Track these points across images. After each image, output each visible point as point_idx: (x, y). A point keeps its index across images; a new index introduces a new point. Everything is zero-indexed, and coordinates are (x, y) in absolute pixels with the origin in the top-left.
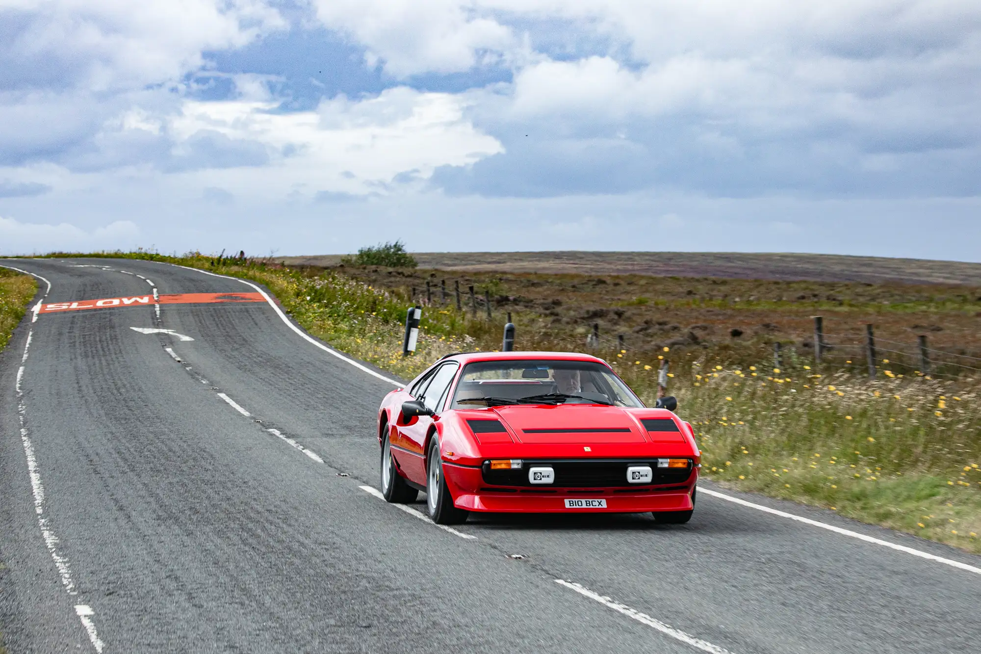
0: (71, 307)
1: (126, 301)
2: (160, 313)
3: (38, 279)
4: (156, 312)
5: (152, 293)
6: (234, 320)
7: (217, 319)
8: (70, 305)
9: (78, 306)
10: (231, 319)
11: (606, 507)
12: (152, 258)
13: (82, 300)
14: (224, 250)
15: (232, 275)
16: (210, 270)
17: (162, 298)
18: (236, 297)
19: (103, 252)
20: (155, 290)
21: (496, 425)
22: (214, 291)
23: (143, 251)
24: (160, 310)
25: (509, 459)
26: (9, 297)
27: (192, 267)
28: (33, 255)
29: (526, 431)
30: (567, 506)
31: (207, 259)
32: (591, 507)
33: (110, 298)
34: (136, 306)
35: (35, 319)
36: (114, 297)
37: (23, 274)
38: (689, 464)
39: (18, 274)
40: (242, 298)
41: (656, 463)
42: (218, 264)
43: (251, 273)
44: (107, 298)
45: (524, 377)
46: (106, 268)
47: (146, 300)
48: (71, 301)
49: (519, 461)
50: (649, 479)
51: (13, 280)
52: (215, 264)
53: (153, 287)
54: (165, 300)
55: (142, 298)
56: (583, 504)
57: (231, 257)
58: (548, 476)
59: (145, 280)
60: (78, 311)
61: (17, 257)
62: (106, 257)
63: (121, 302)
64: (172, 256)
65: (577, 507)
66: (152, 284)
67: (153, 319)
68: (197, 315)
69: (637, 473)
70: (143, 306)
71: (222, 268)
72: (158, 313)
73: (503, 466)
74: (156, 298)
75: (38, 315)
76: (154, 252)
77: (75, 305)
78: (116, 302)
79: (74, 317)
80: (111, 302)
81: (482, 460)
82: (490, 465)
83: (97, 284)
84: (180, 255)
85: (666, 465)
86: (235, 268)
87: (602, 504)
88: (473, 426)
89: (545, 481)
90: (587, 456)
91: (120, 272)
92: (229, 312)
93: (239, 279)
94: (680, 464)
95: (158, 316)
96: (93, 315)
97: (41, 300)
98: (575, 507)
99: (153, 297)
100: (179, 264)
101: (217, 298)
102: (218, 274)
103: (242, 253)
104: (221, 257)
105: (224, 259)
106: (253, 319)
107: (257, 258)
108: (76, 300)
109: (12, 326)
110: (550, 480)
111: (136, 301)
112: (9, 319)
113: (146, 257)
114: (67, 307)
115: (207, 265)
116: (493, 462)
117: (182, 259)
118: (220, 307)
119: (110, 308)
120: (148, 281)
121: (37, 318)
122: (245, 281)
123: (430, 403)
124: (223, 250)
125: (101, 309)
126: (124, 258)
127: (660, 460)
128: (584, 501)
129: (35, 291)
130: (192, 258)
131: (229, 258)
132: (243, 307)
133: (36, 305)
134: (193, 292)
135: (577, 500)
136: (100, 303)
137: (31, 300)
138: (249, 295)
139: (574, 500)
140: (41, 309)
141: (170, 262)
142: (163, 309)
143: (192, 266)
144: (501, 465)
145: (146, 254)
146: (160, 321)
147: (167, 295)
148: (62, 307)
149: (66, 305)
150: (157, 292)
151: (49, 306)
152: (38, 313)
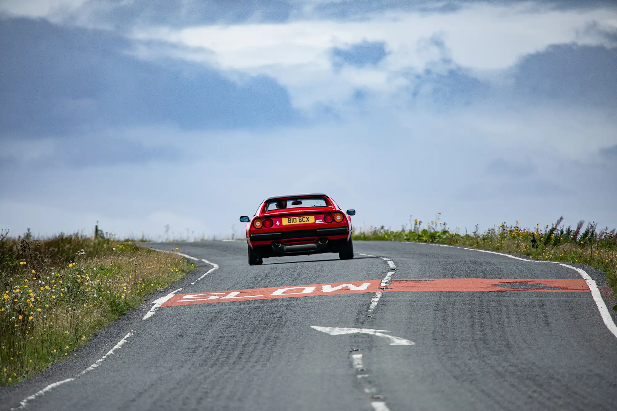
1: (327, 289)
2: (377, 306)
4: (371, 303)
5: (382, 278)
8: (225, 295)
9: (236, 296)
12: (433, 237)
14: (561, 218)
16: (528, 255)
17: (394, 285)
18: (534, 285)
20: (390, 274)
24: (379, 301)
31: (527, 236)
33: (303, 284)
34: (338, 295)
35: (149, 315)
40: (545, 287)
44: (296, 285)
47: (363, 287)
48: (229, 289)
52: (540, 244)
53: (391, 270)
54: (399, 287)
55: (358, 285)
60: (234, 302)
63: (318, 289)
67: (359, 314)
68: (445, 310)
71: (548, 249)
72: (374, 304)
74: (383, 285)
75: (159, 309)
76: (439, 229)
77: (232, 295)
78: (308, 290)
79: (220, 312)
80: (301, 290)
84: (483, 231)
95: (370, 310)
96: (257, 308)
97: (179, 289)
99: (380, 283)
101: (496, 286)
104: (552, 231)
108: (239, 288)
111: (347, 289)
114: (215, 298)
117: (485, 238)
118: (492, 298)
119: (292, 299)
120: (390, 262)
121: (153, 313)
124: (559, 218)
125: (275, 299)
130: (502, 235)
131: (564, 232)
133: (165, 296)
134: (459, 276)
136: (279, 292)
138: (559, 282)
140: (168, 301)
142: (387, 299)
143: (498, 249)
145: (425, 232)
146: (370, 317)
147: (406, 281)
148: (208, 298)
149: (217, 295)
150: (390, 276)
151: (185, 297)
152: (158, 306)
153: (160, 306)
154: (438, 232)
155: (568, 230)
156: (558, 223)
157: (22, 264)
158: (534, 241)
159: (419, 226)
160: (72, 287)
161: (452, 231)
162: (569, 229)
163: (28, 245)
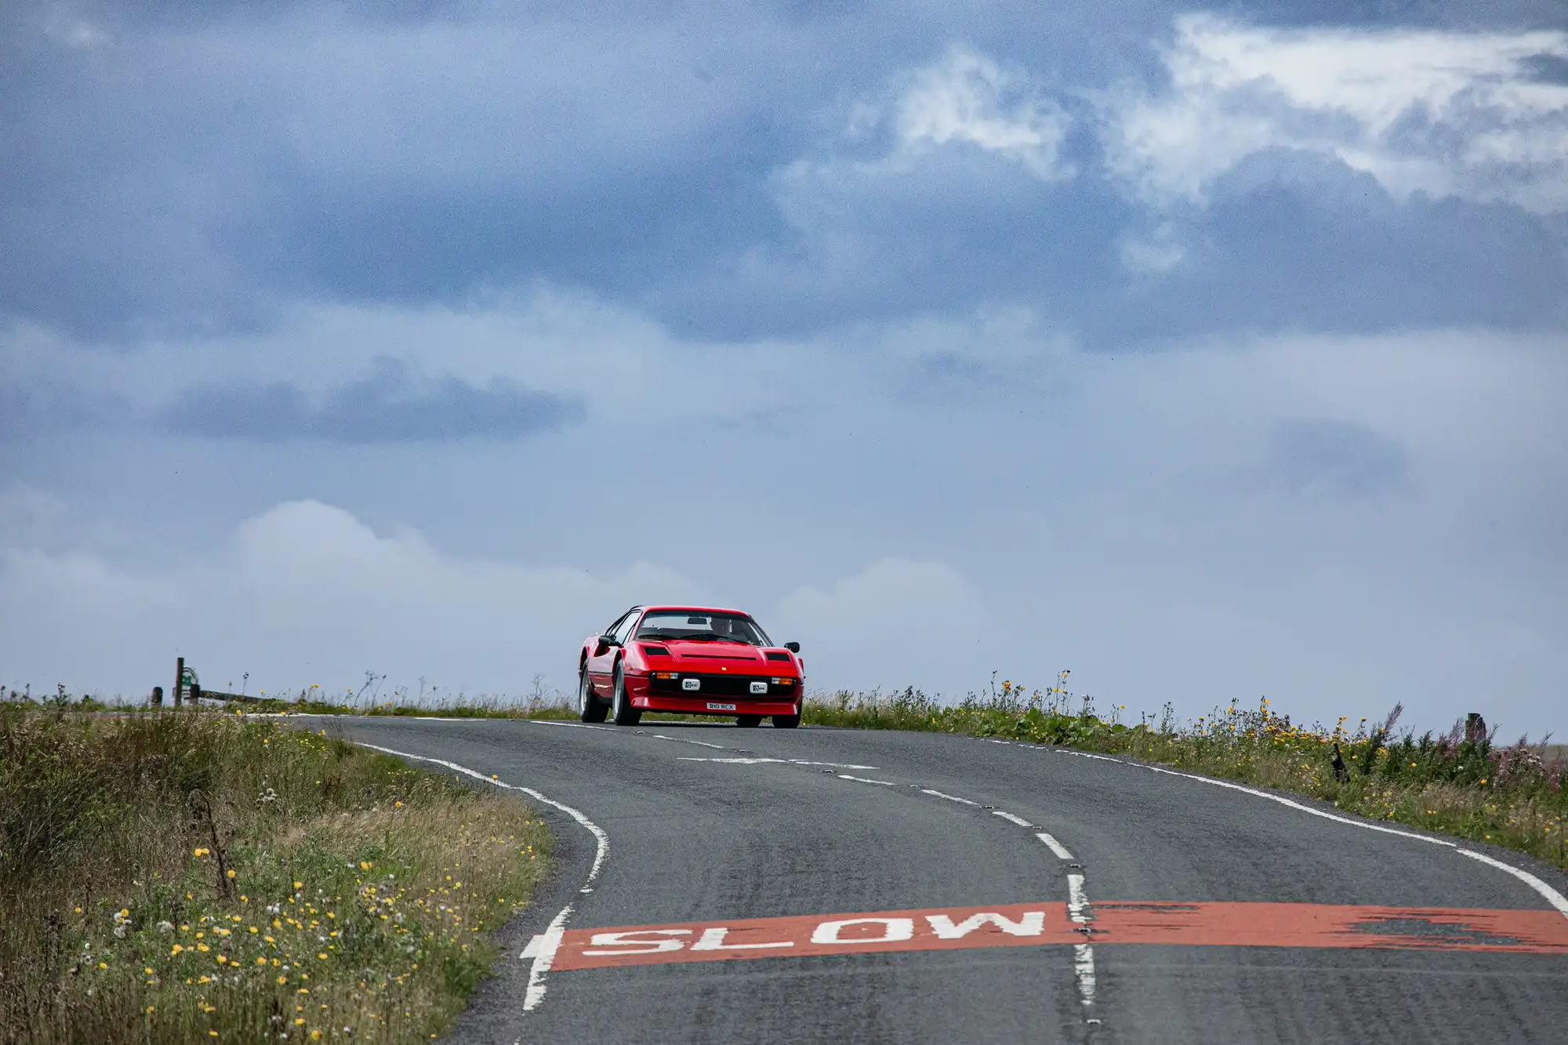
0: (697, 947)
1: (944, 927)
2: (1098, 987)
3: (552, 812)
4: (1077, 979)
5: (1064, 895)
6: (1435, 1034)
7: (1357, 1027)
8: (696, 938)
9: (724, 943)
10: (1427, 1030)
11: (735, 710)
12: (1060, 732)
13: (749, 915)
14: (1399, 709)
15: (1431, 828)
16: (1327, 799)
17: (1106, 920)
18: (1449, 928)
19: (844, 698)
20: (1075, 881)
21: (663, 651)
22: (1345, 896)
23: (1024, 700)
24: (1097, 974)
25: (669, 672)
26: (422, 893)
27: (1245, 784)
28: (526, 705)
29: (683, 656)
30: (709, 707)
31: (1311, 746)
32: (726, 709)
33: (875, 910)
34: (984, 954)
35: (534, 995)
36: (893, 908)
37: (487, 788)
38: (793, 682)
39: (460, 790)
40: (1478, 935)
41: (771, 680)
42: (1366, 770)
43: (1518, 817)
44: (858, 911)
45: (690, 622)
46: (854, 772)
47: (1032, 924)
48: (696, 918)
49: (677, 674)
50: (765, 691)
51: (441, 812)
52: (1352, 771)
53: (1069, 868)
54: (1123, 928)
55: (1017, 919)
56: (719, 707)
57: (1426, 740)
58: (696, 685)
59: (1029, 834)
60: (730, 963)
61: (460, 712)
62: (857, 722)
63: (922, 928)
64: (1154, 727)
65: (715, 708)
66: (1062, 853)
67: (1063, 1010)
68: (1268, 1004)
69: (757, 687)
70: (1022, 948)
71: (1381, 791)
72: (1088, 983)
73: (665, 677)
74: (1078, 919)
75: (551, 977)
76: (1073, 708)
77: (712, 939)
78: (899, 929)
79: (709, 992)
80: (881, 930)
81: (651, 672)
82: (656, 676)
83: (813, 846)
84: (1187, 721)
85: (777, 683)
86: (1440, 796)
87: (734, 708)
88: (646, 651)
89: (693, 688)
90: (724, 673)
91: (916, 794)
92: (1416, 997)
93: (1462, 839)
94: (787, 682)
95: (1087, 1002)
96: (799, 984)
97: (566, 911)
99: (1069, 913)
100: (1185, 765)
101: (1357, 928)
102: (1358, 815)
103: (1475, 722)
104: (1378, 740)
105: (1394, 750)
106: (1526, 1033)
107: (1542, 749)
108: (718, 916)
109: (435, 1023)
110: (697, 688)
111: (990, 929)
112: (421, 993)
113: (1034, 731)
114: (675, 945)
115: (1314, 774)
116: (658, 674)
117: (1200, 744)
118: (1371, 970)
119: (870, 957)
120: (1044, 837)
121: (542, 989)
122: (1486, 853)
123: (619, 639)
124: (1391, 708)
125: (829, 958)
126: (935, 729)
127: (773, 679)
128: (720, 705)
129: (539, 867)
130: (1245, 741)
131: (1416, 744)
132: (1477, 974)
133: (543, 932)
134: (1251, 896)
135: (715, 704)
136: (826, 933)
137: (516, 908)
138: (1504, 921)
139: (713, 704)
140: (560, 951)
141: (1143, 754)
142: (1112, 967)
143: (1241, 775)
145: (1035, 715)
146: (1096, 1023)
147: (1128, 906)
148: (657, 946)
149: (677, 937)
150: (1081, 891)
151: (598, 939)
152: (547, 968)
153: (548, 967)
154: (1072, 719)
155: (1424, 740)
156: (1391, 720)
157: (199, 855)
158: (1338, 765)
159: (1016, 697)
160: (355, 927)
161: (1105, 715)
162: (1427, 738)
163: (208, 803)
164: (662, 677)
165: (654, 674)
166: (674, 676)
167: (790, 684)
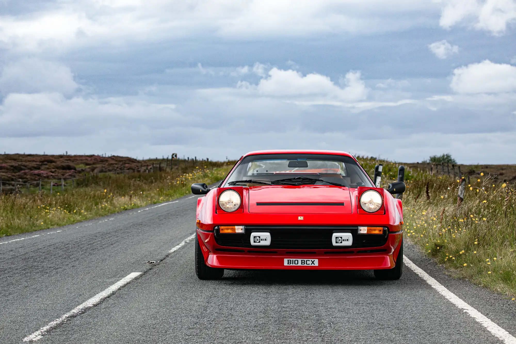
11: (317, 265)
25: (237, 225)
29: (259, 204)
30: (286, 263)
32: (305, 265)
38: (384, 231)
41: (357, 230)
49: (245, 227)
50: (350, 243)
56: (299, 262)
58: (265, 240)
65: (294, 265)
69: (340, 238)
73: (229, 231)
82: (218, 230)
85: (365, 232)
87: (314, 263)
89: (264, 243)
90: (301, 224)
94: (377, 231)
98: (292, 265)
110: (268, 243)
116: (222, 227)
127: (360, 228)
128: (300, 260)
135: (294, 259)
139: (292, 259)
144: (227, 230)
164: (226, 231)
165: (216, 228)
166: (239, 230)
167: (381, 233)
